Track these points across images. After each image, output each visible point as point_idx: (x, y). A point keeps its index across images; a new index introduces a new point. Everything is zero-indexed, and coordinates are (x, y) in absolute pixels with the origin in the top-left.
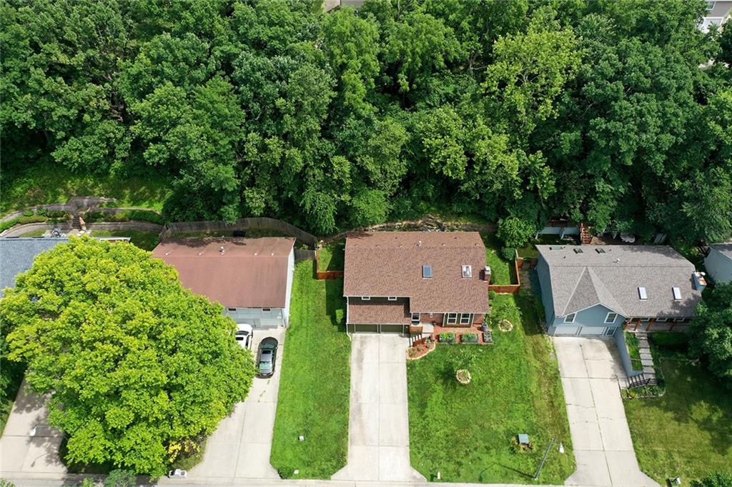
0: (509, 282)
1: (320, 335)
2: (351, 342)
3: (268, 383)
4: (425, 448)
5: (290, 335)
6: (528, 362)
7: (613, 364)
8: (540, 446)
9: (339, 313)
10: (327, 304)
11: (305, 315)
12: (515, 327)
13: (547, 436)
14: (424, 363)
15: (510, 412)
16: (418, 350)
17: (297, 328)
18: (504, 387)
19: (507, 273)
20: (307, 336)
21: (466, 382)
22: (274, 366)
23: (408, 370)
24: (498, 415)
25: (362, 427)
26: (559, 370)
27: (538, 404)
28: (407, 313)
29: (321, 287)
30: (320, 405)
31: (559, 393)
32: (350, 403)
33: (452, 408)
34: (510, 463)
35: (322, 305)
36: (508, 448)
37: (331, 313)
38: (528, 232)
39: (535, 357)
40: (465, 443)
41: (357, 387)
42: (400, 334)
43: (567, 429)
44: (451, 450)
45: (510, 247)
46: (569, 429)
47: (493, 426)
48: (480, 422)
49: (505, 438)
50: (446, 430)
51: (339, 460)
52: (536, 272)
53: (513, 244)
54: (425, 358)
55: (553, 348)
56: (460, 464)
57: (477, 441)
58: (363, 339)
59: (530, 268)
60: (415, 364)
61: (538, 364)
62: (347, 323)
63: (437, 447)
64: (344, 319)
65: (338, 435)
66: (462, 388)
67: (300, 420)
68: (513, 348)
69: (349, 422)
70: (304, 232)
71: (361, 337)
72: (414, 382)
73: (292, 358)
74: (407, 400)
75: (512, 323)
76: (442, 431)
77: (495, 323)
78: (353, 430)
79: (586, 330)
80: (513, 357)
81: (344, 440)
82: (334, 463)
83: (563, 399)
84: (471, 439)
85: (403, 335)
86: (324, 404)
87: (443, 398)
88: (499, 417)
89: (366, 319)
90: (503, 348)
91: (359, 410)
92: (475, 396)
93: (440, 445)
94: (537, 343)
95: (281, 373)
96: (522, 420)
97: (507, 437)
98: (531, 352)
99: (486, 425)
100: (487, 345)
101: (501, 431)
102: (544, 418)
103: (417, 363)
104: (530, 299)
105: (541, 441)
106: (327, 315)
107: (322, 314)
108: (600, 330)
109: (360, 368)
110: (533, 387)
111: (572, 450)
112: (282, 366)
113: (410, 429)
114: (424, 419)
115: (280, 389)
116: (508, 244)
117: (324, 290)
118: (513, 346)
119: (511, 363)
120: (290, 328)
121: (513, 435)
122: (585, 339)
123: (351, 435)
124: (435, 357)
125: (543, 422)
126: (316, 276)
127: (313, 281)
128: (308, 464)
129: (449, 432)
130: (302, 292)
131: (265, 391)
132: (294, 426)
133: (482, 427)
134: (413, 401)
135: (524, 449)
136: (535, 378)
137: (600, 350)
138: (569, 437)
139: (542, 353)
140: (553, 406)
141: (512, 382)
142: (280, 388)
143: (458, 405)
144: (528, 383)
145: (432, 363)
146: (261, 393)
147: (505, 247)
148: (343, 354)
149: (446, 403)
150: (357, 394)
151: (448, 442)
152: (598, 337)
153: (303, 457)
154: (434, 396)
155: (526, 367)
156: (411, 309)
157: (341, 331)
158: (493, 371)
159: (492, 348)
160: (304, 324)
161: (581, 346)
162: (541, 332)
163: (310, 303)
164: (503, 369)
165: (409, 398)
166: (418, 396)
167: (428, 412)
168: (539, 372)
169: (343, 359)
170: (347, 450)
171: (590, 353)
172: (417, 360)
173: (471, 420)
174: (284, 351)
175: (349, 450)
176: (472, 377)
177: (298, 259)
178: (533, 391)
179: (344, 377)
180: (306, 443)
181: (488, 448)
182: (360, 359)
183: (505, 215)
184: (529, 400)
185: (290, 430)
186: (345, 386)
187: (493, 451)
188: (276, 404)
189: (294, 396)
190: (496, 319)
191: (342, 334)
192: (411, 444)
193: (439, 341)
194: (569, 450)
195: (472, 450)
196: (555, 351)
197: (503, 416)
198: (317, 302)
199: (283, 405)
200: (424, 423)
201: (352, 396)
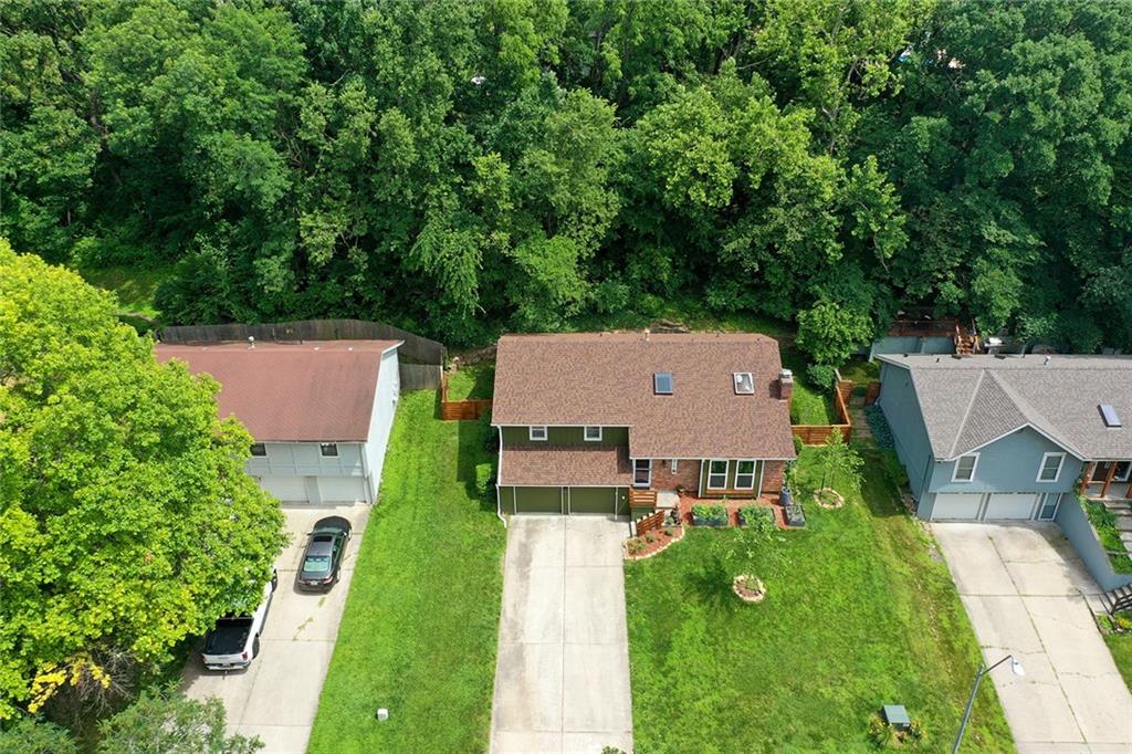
0: (826, 419)
1: (442, 516)
2: (506, 530)
3: (321, 603)
4: (670, 737)
5: (380, 515)
6: (885, 564)
7: (1065, 569)
8: (936, 733)
9: (482, 470)
10: (459, 462)
11: (413, 481)
12: (848, 502)
13: (949, 712)
14: (663, 565)
15: (859, 659)
16: (650, 541)
17: (395, 505)
18: (840, 610)
19: (823, 412)
20: (414, 518)
21: (754, 599)
22: (336, 567)
23: (627, 580)
24: (831, 665)
25: (523, 692)
26: (954, 580)
27: (917, 645)
28: (624, 463)
29: (450, 434)
30: (431, 646)
31: (962, 624)
32: (500, 643)
33: (727, 651)
35: (451, 465)
36: (862, 736)
37: (467, 476)
38: (857, 330)
39: (899, 555)
40: (762, 727)
41: (515, 611)
42: (611, 515)
43: (991, 696)
44: (730, 740)
45: (824, 363)
46: (996, 697)
47: (823, 690)
48: (794, 681)
49: (854, 716)
50: (716, 697)
52: (879, 409)
53: (830, 355)
54: (664, 554)
55: (933, 542)
57: (789, 721)
58: (531, 526)
59: (866, 404)
60: (641, 568)
61: (906, 569)
62: (499, 483)
63: (697, 734)
64: (493, 481)
65: (470, 708)
66: (748, 612)
67: (383, 677)
68: (849, 537)
69: (495, 682)
70: (422, 340)
71: (528, 522)
72: (640, 601)
73: (379, 557)
74: (626, 637)
75: (842, 496)
76: (708, 700)
77: (807, 494)
78: (504, 698)
79: (1002, 505)
80: (851, 554)
81: (483, 718)
83: (972, 635)
84: (775, 718)
85: (616, 517)
86: (440, 645)
87: (708, 631)
88: (834, 670)
89: (538, 477)
90: (830, 537)
91: (519, 655)
92: (776, 627)
93: (704, 731)
94: (899, 531)
95: (352, 583)
96: (886, 678)
97: (858, 713)
98: (889, 547)
99: (808, 686)
100: (794, 531)
101: (842, 701)
102: (937, 675)
103: (647, 566)
104: (872, 456)
105: (937, 721)
106: (458, 480)
107: (448, 479)
108: (1027, 505)
109: (524, 577)
110: (903, 612)
111: (1012, 741)
112: (355, 571)
113: (634, 697)
114: (665, 675)
115: (345, 615)
116: (819, 357)
117: (456, 438)
118: (851, 534)
119: (849, 563)
120: (380, 504)
121: (871, 708)
122: (996, 527)
123: (499, 708)
124: (685, 552)
125: (933, 682)
126: (440, 413)
127: (435, 423)
129: (724, 703)
130: (410, 441)
131: (311, 620)
132: (368, 690)
133: (798, 691)
134: (641, 639)
135: (901, 739)
136: (905, 594)
137: (1031, 546)
138: (1001, 714)
139: (912, 549)
140: (951, 649)
141: (856, 601)
142: (345, 612)
143: (740, 645)
144: (890, 605)
145: (680, 562)
146: (300, 625)
147: (815, 363)
148: (488, 552)
149: (712, 640)
150: (514, 625)
151: (721, 722)
152: (1023, 522)
154: (687, 629)
155: (881, 573)
156: (631, 453)
157: (486, 510)
158: (812, 579)
159: (806, 535)
160: (410, 497)
161: (990, 538)
162: (904, 511)
163: (425, 460)
164: (834, 575)
165: (631, 634)
166: (650, 628)
167: (673, 659)
168: (911, 584)
169: (488, 559)
170: (488, 742)
171: (1012, 550)
172: (647, 561)
173: (772, 677)
174: (363, 544)
175: (492, 742)
176: (768, 590)
177: (406, 385)
178: (905, 618)
179: (490, 593)
180: (394, 724)
181: (817, 738)
182: (525, 561)
183: (808, 301)
184: (897, 638)
185: (358, 698)
186: (490, 609)
187: (829, 744)
188: (332, 646)
189: (375, 629)
190: (809, 487)
191: (488, 516)
192: (636, 727)
193: (692, 522)
194: (1005, 742)
195: (779, 740)
196: (938, 548)
197: (843, 667)
198: (440, 458)
199: (348, 646)
200: (665, 683)
201: (504, 629)
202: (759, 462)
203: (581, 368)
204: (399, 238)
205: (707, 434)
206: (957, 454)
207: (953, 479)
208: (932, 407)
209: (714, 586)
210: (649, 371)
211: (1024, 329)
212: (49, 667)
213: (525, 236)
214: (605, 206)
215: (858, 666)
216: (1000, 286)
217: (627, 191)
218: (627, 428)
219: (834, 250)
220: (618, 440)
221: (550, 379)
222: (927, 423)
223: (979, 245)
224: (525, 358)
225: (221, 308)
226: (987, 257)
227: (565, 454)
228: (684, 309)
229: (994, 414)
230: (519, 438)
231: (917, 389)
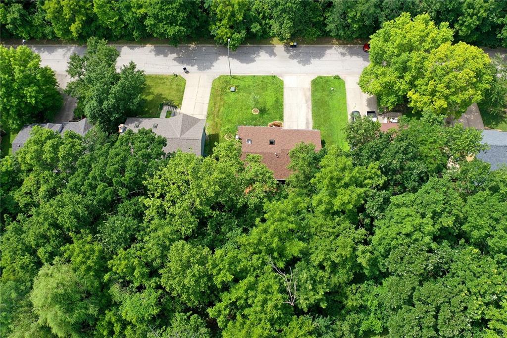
41: (308, 111)
51: (314, 83)
78: (309, 93)
82: (316, 81)
91: (307, 101)
109: (307, 119)
128: (327, 81)
150: (308, 108)
153: (330, 83)
154: (271, 104)
165: (283, 105)
201: (311, 107)
209: (263, 111)
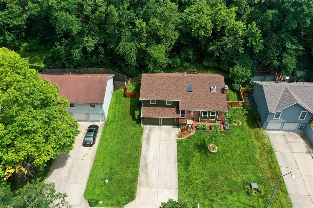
0: (237, 100)
1: (125, 125)
2: (143, 129)
3: (90, 149)
4: (189, 190)
5: (107, 125)
6: (253, 142)
7: (306, 145)
8: (266, 191)
9: (137, 113)
10: (130, 110)
11: (117, 115)
12: (242, 124)
13: (270, 185)
14: (188, 141)
15: (244, 170)
16: (184, 134)
17: (112, 122)
18: (239, 155)
19: (236, 97)
20: (117, 126)
21: (214, 151)
22: (94, 139)
23: (178, 145)
24: (236, 171)
25: (147, 176)
26: (273, 147)
27: (261, 166)
28: (178, 111)
29: (128, 101)
30: (121, 162)
31: (274, 160)
32: (141, 162)
33: (206, 166)
34: (247, 201)
35: (128, 111)
36: (244, 191)
37: (132, 114)
38: (247, 74)
39: (257, 140)
40: (215, 188)
41: (145, 153)
42: (173, 126)
43: (282, 181)
44: (206, 192)
45: (237, 83)
46: (284, 181)
47: (233, 178)
48: (225, 175)
49: (242, 186)
50: (202, 179)
51: (131, 196)
52: (253, 97)
53: (239, 81)
54: (188, 138)
55: (267, 136)
56: (213, 201)
57: (223, 187)
58: (150, 128)
59: (249, 95)
60: (182, 141)
61: (259, 144)
62: (141, 116)
63: (197, 190)
64: (140, 115)
65: (132, 180)
66: (212, 155)
67: (107, 171)
68: (242, 134)
69: (139, 173)
70: (120, 74)
71: (150, 127)
72: (181, 151)
73: (107, 136)
74: (177, 161)
75: (241, 122)
76: (200, 180)
77: (230, 121)
78: (141, 178)
79: (288, 126)
80: (243, 139)
81: (135, 183)
82: (127, 197)
83: (277, 163)
84: (219, 186)
85: (175, 127)
86: (124, 162)
87: (200, 160)
88: (237, 172)
89: (153, 115)
90: (237, 134)
91: (146, 166)
92: (220, 160)
93: (199, 189)
94: (257, 133)
95: (99, 144)
96: (252, 175)
97: (243, 185)
98: (254, 137)
99: (229, 177)
100: (227, 132)
101: (239, 181)
102: (267, 175)
103: (183, 141)
104: (250, 111)
105: (266, 188)
106: (130, 115)
107: (127, 115)
108: (295, 126)
109: (148, 143)
110: (258, 156)
111: (288, 194)
112: (100, 141)
113: (179, 178)
114: (188, 172)
115: (97, 153)
116: (235, 81)
117: (129, 103)
118: (243, 133)
119: (242, 142)
120: (107, 121)
121: (247, 184)
122: (286, 132)
123: (140, 181)
124: (194, 137)
125: (266, 177)
126: (125, 96)
127: (124, 98)
128: (109, 198)
129: (205, 181)
130: (116, 103)
131: (87, 154)
132: (103, 174)
133: (226, 178)
134: (181, 162)
135: (255, 193)
136: (258, 151)
137: (296, 138)
138: (285, 186)
139: (261, 138)
140: (271, 167)
141: (244, 152)
142: (97, 152)
143: (210, 164)
144: (254, 154)
145: (193, 140)
146: (84, 155)
147: (234, 83)
148: (138, 136)
149: (202, 163)
151: (204, 186)
152: (293, 131)
153: (106, 193)
154: (194, 159)
155: (252, 145)
156: (180, 109)
157: (138, 124)
158: (231, 146)
159: (230, 133)
160: (116, 120)
161: (284, 135)
162: (259, 127)
163: (120, 109)
164: (238, 145)
165: (178, 161)
166: (184, 159)
167: (190, 168)
168: (260, 148)
169: (138, 138)
170: (136, 190)
171: (290, 139)
172: (183, 139)
173: (219, 174)
174: (102, 133)
175: (138, 190)
176: (218, 149)
177: (115, 87)
178: (258, 158)
179: (138, 148)
180: (110, 185)
181: (231, 192)
182: (148, 139)
183: (233, 65)
184: (255, 164)
185: (100, 177)
186: (138, 152)
187: (235, 194)
188: (93, 161)
189: (105, 157)
190: (231, 119)
191: (138, 125)
192: (179, 187)
193: (197, 129)
194: (286, 194)
195: (220, 192)
196: (268, 138)
197: (239, 172)
198: (125, 109)
199: (97, 162)
200: (188, 175)
201: (142, 158)
202: (217, 112)
203: (166, 83)
204: (113, 44)
205: (202, 104)
206: (276, 111)
207: (274, 118)
208: (269, 97)
209: (202, 147)
210: (186, 85)
211: (296, 75)
212: (10, 168)
213: (150, 44)
214: (174, 36)
215: (244, 171)
216: (290, 61)
217: (180, 31)
218: (179, 101)
219: (241, 50)
220: (176, 105)
221: (157, 87)
222: (267, 101)
223: (285, 49)
224: (149, 81)
225: (63, 64)
226: (287, 53)
227: (161, 108)
228: (196, 67)
229: (287, 99)
230: (147, 104)
231: (265, 92)
